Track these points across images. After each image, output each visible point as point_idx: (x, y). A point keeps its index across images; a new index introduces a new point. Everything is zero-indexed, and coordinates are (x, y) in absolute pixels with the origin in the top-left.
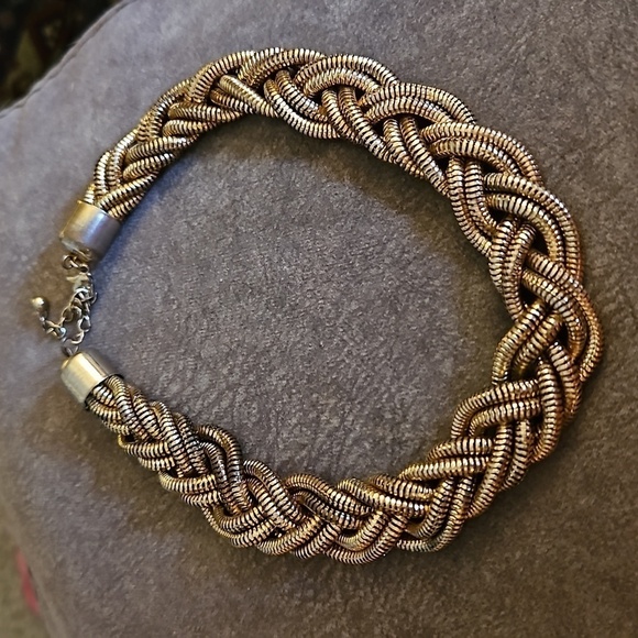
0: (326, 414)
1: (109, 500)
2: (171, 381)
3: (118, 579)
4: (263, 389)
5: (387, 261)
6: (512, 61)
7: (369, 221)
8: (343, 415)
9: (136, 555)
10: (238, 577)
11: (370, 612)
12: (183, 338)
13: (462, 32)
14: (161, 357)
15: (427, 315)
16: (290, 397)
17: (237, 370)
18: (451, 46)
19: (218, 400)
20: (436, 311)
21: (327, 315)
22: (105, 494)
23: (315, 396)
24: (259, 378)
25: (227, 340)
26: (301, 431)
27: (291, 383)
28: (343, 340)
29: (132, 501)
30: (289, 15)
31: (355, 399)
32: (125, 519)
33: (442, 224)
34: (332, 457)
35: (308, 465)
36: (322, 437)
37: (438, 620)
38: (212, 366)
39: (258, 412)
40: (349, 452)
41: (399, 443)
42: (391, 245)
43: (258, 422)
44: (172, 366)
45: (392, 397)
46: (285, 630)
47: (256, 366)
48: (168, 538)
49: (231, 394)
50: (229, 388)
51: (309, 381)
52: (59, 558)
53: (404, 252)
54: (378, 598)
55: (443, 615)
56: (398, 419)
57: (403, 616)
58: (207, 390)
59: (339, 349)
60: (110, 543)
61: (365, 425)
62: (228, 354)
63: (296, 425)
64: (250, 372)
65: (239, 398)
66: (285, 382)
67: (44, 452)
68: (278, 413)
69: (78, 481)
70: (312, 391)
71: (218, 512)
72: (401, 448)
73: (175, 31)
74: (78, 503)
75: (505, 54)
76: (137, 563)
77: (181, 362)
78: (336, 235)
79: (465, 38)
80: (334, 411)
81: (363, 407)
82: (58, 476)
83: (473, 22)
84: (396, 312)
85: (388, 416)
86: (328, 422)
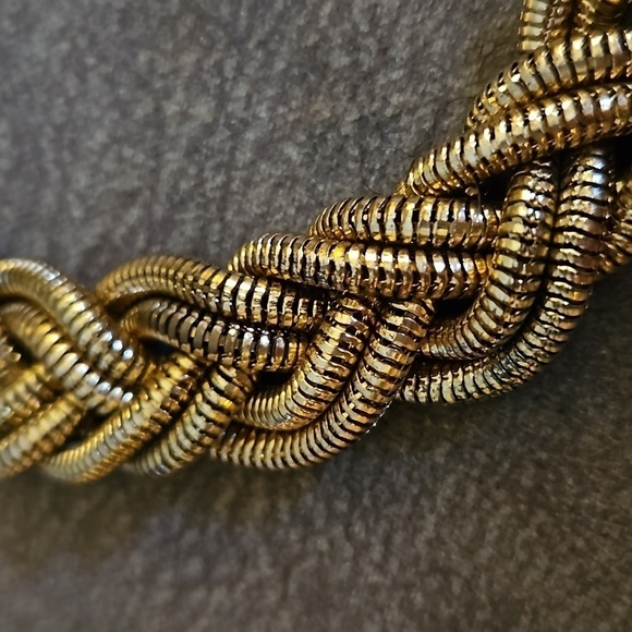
0: (179, 96)
4: (16, 79)
8: (221, 87)
11: (346, 588)
23: (143, 57)
31: (249, 37)
34: (205, 207)
35: (150, 243)
36: (173, 159)
37: (532, 575)
40: (247, 183)
41: (379, 127)
54: (362, 548)
55: (542, 562)
56: (367, 61)
57: (434, 582)
61: (282, 98)
63: (105, 148)
68: (59, 129)
72: (383, 137)
80: (196, 84)
81: (271, 55)
85: (340, 60)
86: (185, 116)
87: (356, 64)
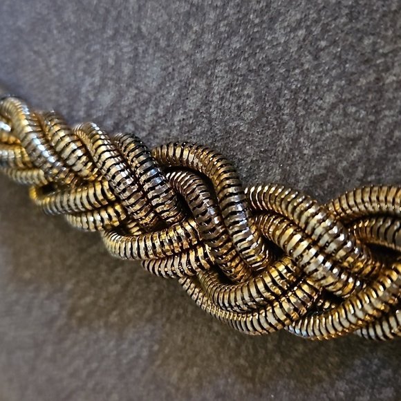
1: (37, 290)
2: (98, 90)
9: (87, 362)
10: (252, 380)
12: (108, 11)
14: (79, 54)
16: (316, 58)
17: (208, 37)
19: (182, 98)
22: (29, 282)
24: (250, 40)
26: (345, 114)
27: (316, 30)
29: (69, 286)
32: (64, 313)
35: (366, 174)
38: (163, 43)
39: (257, 101)
43: (258, 119)
44: (97, 64)
47: (242, 20)
48: (130, 334)
49: (202, 84)
50: (197, 73)
51: (352, 17)
58: (160, 86)
62: (188, 14)
64: (232, 33)
65: (218, 86)
66: (301, 33)
70: (361, 34)
71: (209, 282)
76: (91, 374)
77: (111, 53)
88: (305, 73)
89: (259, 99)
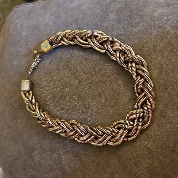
2: (44, 81)
3: (17, 118)
4: (63, 91)
5: (100, 74)
6: (142, 44)
7: (99, 64)
11: (67, 145)
12: (50, 73)
13: (134, 33)
14: (44, 75)
15: (103, 89)
17: (59, 84)
18: (131, 35)
19: (53, 89)
20: (106, 89)
21: (83, 81)
23: (74, 96)
24: (64, 88)
25: (60, 77)
27: (70, 92)
28: (84, 87)
30: (100, 13)
31: (82, 100)
33: (114, 71)
34: (72, 110)
36: (72, 105)
37: (81, 151)
38: (54, 81)
40: (76, 111)
42: (102, 71)
43: (59, 97)
44: (46, 78)
45: (90, 103)
46: (48, 142)
47: (64, 85)
49: (56, 89)
50: (56, 87)
51: (74, 93)
52: (5, 109)
53: (104, 74)
54: (70, 143)
55: (82, 151)
57: (74, 148)
58: (51, 86)
59: (83, 89)
60: (18, 110)
61: (82, 106)
62: (59, 80)
63: (67, 101)
64: (62, 86)
65: (58, 91)
66: (69, 91)
67: (11, 85)
68: (65, 97)
69: (16, 94)
72: (87, 114)
73: (75, 5)
74: (14, 99)
75: (141, 42)
76: (23, 117)
78: (91, 64)
79: (134, 35)
80: (76, 101)
81: (83, 103)
82: (12, 91)
83: (137, 32)
84: (97, 86)
85: (87, 106)
86: (74, 103)
87: (88, 107)
88: (67, 95)
89: (61, 95)
